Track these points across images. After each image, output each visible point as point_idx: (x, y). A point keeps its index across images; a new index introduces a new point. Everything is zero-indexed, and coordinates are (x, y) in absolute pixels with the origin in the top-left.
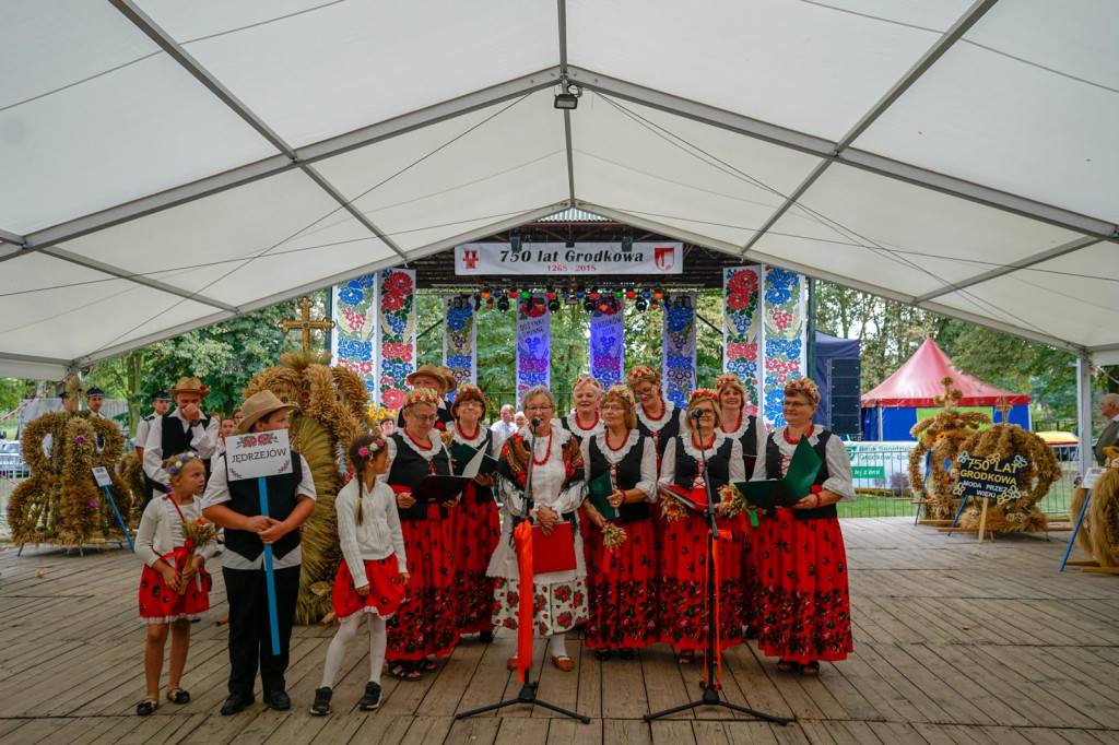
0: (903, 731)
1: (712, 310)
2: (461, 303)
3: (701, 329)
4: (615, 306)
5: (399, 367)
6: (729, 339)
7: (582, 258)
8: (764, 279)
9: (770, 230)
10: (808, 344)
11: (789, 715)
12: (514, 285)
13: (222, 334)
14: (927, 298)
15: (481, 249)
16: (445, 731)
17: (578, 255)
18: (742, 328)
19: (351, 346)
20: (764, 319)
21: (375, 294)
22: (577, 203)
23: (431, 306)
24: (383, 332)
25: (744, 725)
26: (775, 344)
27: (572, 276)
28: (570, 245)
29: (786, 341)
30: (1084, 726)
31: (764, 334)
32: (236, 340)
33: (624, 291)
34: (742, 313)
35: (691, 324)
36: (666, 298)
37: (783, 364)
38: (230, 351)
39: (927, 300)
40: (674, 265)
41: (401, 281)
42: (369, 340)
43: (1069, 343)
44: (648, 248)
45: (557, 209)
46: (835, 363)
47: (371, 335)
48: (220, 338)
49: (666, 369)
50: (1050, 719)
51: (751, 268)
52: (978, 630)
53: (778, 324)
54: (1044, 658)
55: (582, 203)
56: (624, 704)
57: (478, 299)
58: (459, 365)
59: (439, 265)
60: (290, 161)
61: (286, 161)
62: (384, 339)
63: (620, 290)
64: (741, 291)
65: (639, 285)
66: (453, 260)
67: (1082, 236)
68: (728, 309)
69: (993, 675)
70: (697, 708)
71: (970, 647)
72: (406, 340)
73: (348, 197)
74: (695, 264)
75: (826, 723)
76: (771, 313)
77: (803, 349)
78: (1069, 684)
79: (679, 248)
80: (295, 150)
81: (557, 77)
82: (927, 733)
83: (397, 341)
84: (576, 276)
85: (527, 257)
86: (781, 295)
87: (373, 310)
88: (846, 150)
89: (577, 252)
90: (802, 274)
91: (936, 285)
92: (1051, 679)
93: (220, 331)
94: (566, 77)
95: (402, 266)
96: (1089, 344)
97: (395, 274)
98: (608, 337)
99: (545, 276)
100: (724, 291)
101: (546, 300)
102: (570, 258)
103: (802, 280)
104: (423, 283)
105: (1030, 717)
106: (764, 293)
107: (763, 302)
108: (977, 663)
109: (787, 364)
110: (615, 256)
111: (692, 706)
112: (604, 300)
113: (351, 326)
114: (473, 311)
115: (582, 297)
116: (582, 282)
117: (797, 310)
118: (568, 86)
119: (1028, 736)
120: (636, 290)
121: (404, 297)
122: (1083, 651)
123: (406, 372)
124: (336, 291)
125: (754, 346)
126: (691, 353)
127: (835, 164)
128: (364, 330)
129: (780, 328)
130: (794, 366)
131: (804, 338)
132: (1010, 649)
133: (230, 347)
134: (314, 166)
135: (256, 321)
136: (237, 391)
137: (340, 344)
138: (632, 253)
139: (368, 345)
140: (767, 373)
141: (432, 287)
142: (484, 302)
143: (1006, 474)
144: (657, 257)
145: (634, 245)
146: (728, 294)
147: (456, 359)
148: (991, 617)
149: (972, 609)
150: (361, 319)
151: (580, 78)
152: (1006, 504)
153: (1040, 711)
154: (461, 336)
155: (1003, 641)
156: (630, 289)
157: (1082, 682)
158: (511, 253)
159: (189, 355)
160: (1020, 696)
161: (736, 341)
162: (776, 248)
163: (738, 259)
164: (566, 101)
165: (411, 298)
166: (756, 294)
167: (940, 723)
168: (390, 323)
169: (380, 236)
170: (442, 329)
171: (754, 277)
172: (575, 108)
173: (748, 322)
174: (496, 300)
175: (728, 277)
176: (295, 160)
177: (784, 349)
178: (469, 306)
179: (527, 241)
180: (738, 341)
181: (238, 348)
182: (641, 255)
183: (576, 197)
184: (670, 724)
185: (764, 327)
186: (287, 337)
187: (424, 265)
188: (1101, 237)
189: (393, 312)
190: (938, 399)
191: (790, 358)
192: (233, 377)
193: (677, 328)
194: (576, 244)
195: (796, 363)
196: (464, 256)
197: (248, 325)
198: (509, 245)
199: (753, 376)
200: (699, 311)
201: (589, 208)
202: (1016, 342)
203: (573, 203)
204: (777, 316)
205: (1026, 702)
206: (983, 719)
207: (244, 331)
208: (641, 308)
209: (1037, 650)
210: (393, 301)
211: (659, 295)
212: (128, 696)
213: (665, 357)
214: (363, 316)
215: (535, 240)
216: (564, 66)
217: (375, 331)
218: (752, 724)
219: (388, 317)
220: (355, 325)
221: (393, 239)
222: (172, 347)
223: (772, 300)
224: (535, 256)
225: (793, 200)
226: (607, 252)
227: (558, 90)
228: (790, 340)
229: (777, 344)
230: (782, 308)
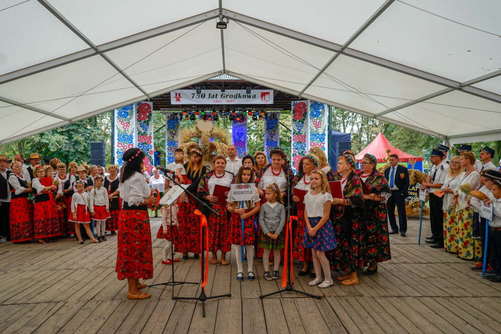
0: (369, 300)
1: (287, 120)
2: (174, 117)
3: (281, 129)
4: (243, 119)
5: (146, 146)
6: (294, 133)
7: (228, 97)
8: (309, 106)
9: (312, 84)
10: (328, 136)
11: (322, 295)
12: (198, 109)
13: (62, 132)
14: (380, 115)
15: (183, 92)
16: (173, 306)
17: (227, 95)
18: (299, 128)
19: (124, 137)
20: (309, 124)
21: (134, 113)
22: (226, 71)
23: (160, 119)
24: (138, 130)
25: (303, 299)
26: (314, 135)
27: (224, 105)
28: (223, 91)
29: (319, 134)
30: (444, 296)
31: (309, 131)
32: (69, 134)
33: (247, 111)
34: (299, 122)
35: (277, 126)
36: (266, 115)
37: (318, 144)
38: (67, 139)
39: (380, 116)
40: (269, 100)
41: (146, 107)
42: (132, 134)
43: (440, 134)
44: (258, 92)
45: (217, 74)
46: (340, 144)
47: (133, 132)
48: (62, 133)
49: (266, 147)
50: (430, 293)
51: (303, 101)
52: (400, 257)
53: (315, 126)
54: (428, 268)
55: (228, 72)
56: (251, 292)
57: (181, 115)
58: (173, 145)
59: (163, 100)
60: (95, 51)
61: (93, 51)
62: (139, 133)
63: (245, 111)
64: (299, 112)
65: (254, 109)
66: (170, 97)
67: (446, 88)
68: (293, 119)
69: (406, 276)
70: (282, 293)
71: (398, 265)
72: (149, 134)
73: (122, 68)
74: (278, 100)
75: (337, 298)
76: (312, 121)
77: (326, 137)
78: (438, 279)
79: (272, 92)
80: (97, 46)
81: (217, 14)
82: (379, 301)
83: (145, 134)
84: (226, 105)
85: (203, 96)
86: (317, 114)
87: (133, 120)
88: (346, 49)
89: (226, 94)
90: (326, 104)
91: (384, 109)
92: (431, 277)
93: (62, 130)
94: (222, 14)
95: (147, 100)
96: (448, 135)
97: (143, 104)
98: (240, 132)
99: (212, 105)
100: (292, 112)
101: (212, 116)
102: (223, 97)
103: (326, 107)
104: (156, 108)
105: (422, 292)
106: (309, 113)
107: (309, 116)
108: (400, 271)
109: (319, 144)
110: (243, 96)
111: (280, 292)
112: (238, 116)
113: (123, 127)
114: (179, 121)
115: (228, 114)
116: (228, 107)
117: (324, 120)
118: (223, 19)
119: (421, 300)
120: (253, 111)
121: (148, 114)
122: (444, 265)
123: (149, 148)
124: (116, 112)
125: (305, 136)
126: (277, 139)
127: (341, 55)
128: (129, 130)
129: (316, 128)
130: (322, 145)
131: (326, 133)
132: (414, 265)
133: (67, 138)
134: (106, 54)
135: (78, 125)
136: (70, 158)
137: (118, 136)
138: (251, 95)
139: (131, 137)
141: (160, 110)
142: (184, 117)
143: (413, 191)
144: (262, 96)
145: (252, 91)
146: (293, 113)
147: (172, 142)
148: (406, 252)
149: (398, 249)
150: (128, 124)
151: (228, 15)
152: (413, 204)
153: (426, 290)
154: (174, 132)
155: (411, 262)
156: (250, 111)
157: (443, 278)
158: (196, 94)
159: (47, 141)
160: (418, 284)
161: (297, 134)
162: (315, 93)
163: (298, 97)
164: (222, 25)
165: (150, 115)
166: (306, 113)
167: (385, 296)
168: (141, 126)
169: (137, 86)
170: (165, 129)
171: (305, 105)
172: (226, 28)
173: (302, 125)
174: (189, 116)
175: (293, 105)
176: (97, 51)
177: (318, 138)
178: (177, 119)
179: (204, 89)
180: (298, 134)
181: (70, 138)
182: (255, 95)
183: (226, 69)
184: (271, 300)
185: (309, 127)
186: (94, 133)
187: (156, 100)
188: (454, 88)
189: (143, 121)
190: (384, 159)
191: (321, 141)
192: (69, 152)
193: (271, 128)
194: (226, 90)
195: (323, 144)
196: (175, 96)
197: (75, 127)
198: (195, 91)
199: (304, 149)
200: (280, 121)
201: (232, 74)
202: (417, 134)
203: (225, 72)
204: (315, 123)
205: (421, 287)
206: (403, 294)
207: (73, 130)
208: (255, 119)
209: (425, 265)
210: (143, 116)
211: (263, 114)
212: (27, 295)
213: (266, 141)
214: (129, 123)
215: (207, 88)
216: (221, 9)
217: (134, 130)
218: (305, 298)
219: (140, 123)
220: (125, 127)
221: (143, 88)
222: (39, 138)
223: (313, 115)
224: (207, 96)
225: (323, 71)
226: (239, 94)
227: (218, 20)
228: (321, 133)
229: (315, 135)
230: (317, 120)
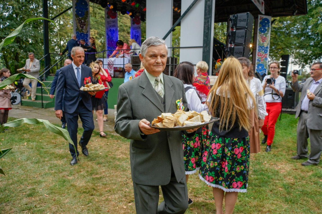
8: (259, 23)
20: (258, 38)
29: (264, 47)
37: (263, 55)
53: (262, 40)
76: (260, 36)
77: (269, 50)
86: (264, 30)
106: (259, 28)
107: (258, 31)
109: (264, 55)
117: (268, 36)
129: (263, 42)
131: (269, 47)
140: (258, 57)
177: (263, 50)
191: (265, 53)
195: (266, 55)
204: (262, 37)
223: (261, 31)
228: (265, 46)
229: (262, 47)
230: (264, 35)
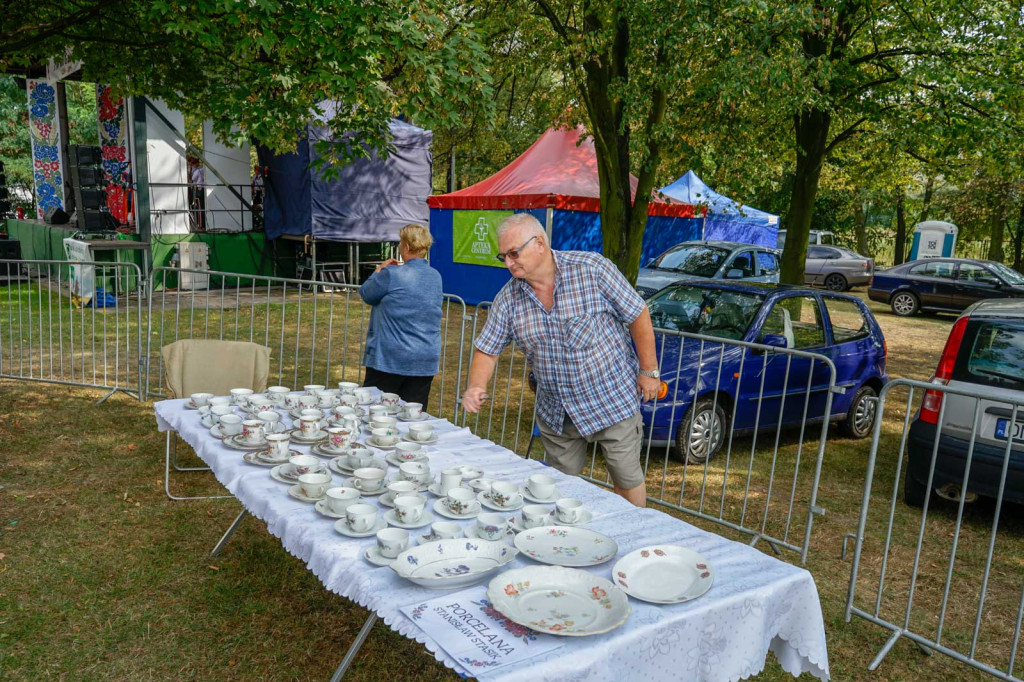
121: (117, 107)
128: (51, 137)
